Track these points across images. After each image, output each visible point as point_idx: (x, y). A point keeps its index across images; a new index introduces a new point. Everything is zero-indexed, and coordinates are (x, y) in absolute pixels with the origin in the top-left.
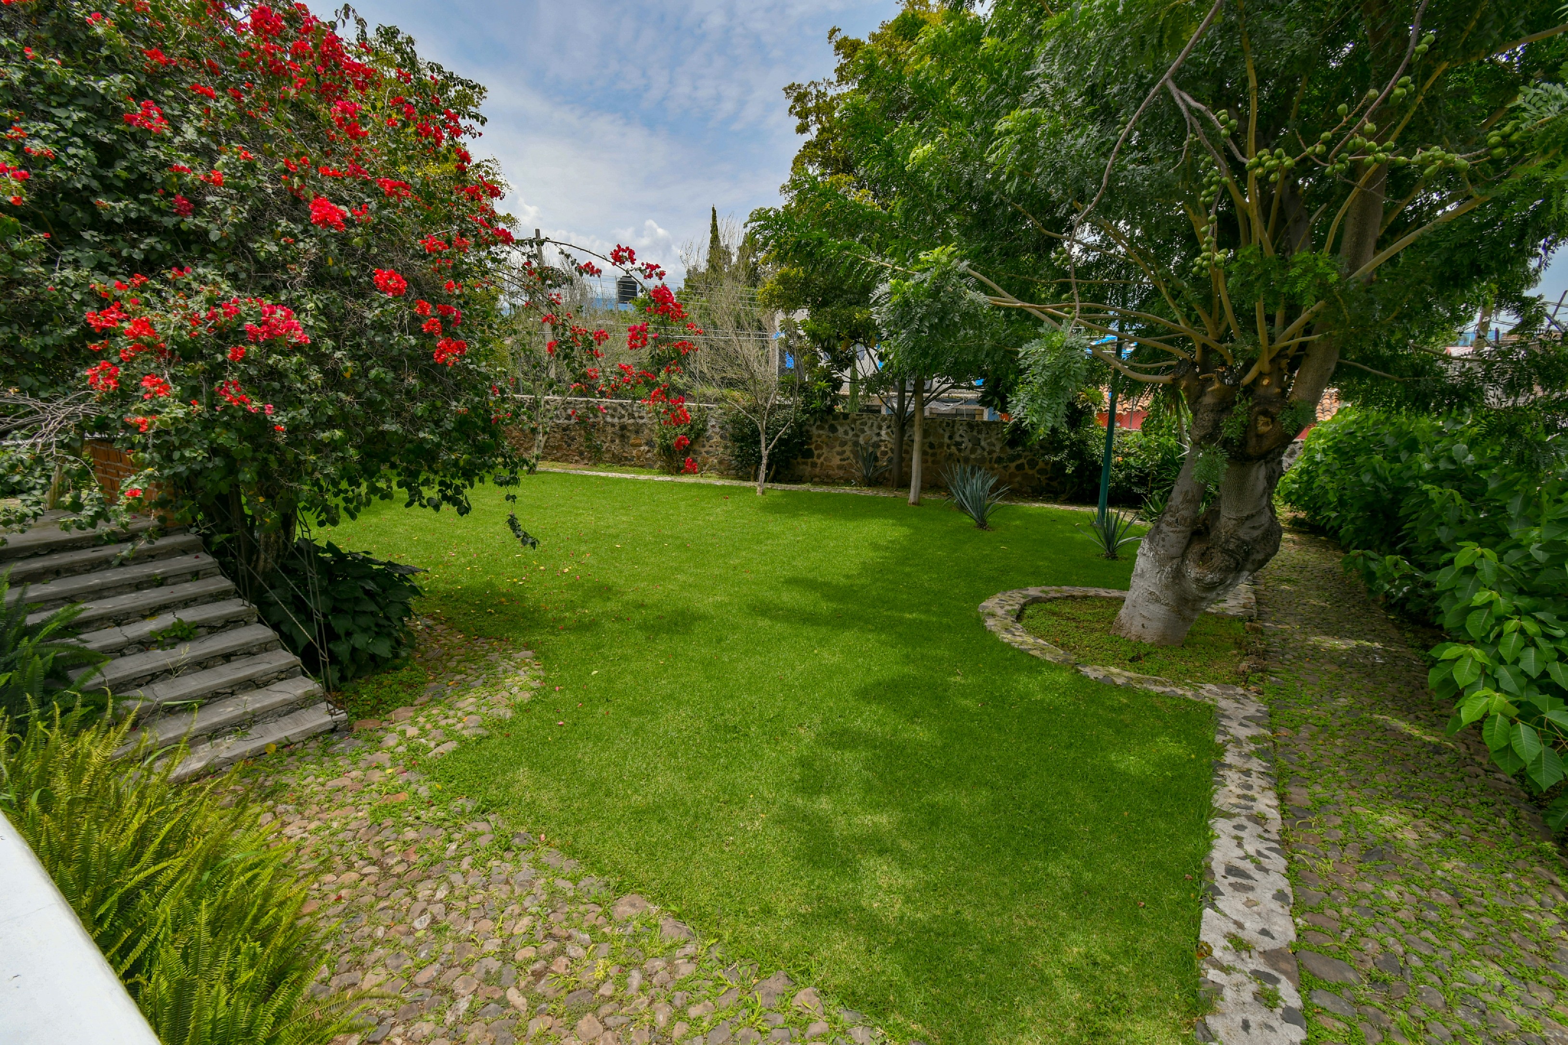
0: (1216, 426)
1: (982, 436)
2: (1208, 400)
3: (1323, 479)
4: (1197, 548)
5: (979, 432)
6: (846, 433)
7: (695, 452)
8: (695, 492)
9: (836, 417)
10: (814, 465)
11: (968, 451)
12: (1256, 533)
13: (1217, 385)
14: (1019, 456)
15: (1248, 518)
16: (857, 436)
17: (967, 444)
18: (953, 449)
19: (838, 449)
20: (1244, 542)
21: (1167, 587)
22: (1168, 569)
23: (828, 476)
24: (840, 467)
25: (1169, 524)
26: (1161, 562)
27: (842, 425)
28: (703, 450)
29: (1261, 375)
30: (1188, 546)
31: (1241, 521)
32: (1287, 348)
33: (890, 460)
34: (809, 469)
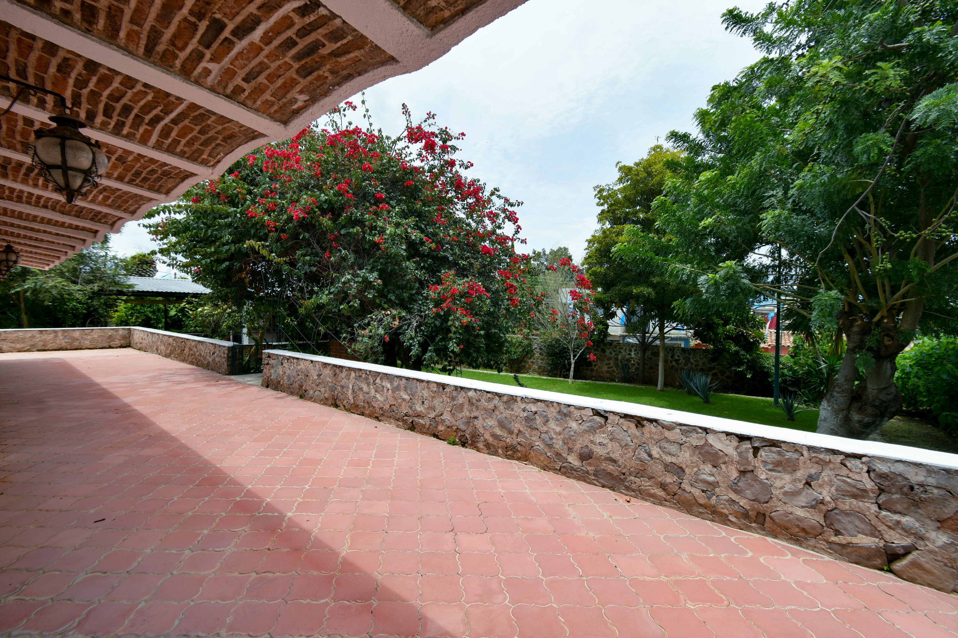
0: (862, 341)
1: (691, 357)
2: (855, 329)
3: (914, 380)
4: (856, 405)
5: (689, 354)
6: (611, 353)
7: (525, 362)
8: (534, 381)
9: (605, 345)
10: (592, 370)
11: (682, 365)
12: (890, 397)
13: (859, 322)
14: (714, 368)
15: (885, 388)
16: (617, 355)
17: (682, 361)
18: (674, 363)
19: (606, 362)
20: (883, 401)
21: (841, 426)
22: (841, 416)
23: (600, 377)
24: (607, 372)
25: (838, 392)
26: (836, 412)
27: (608, 349)
28: (530, 361)
29: (883, 318)
30: (850, 404)
31: (880, 390)
32: (895, 305)
33: (637, 369)
34: (589, 372)
